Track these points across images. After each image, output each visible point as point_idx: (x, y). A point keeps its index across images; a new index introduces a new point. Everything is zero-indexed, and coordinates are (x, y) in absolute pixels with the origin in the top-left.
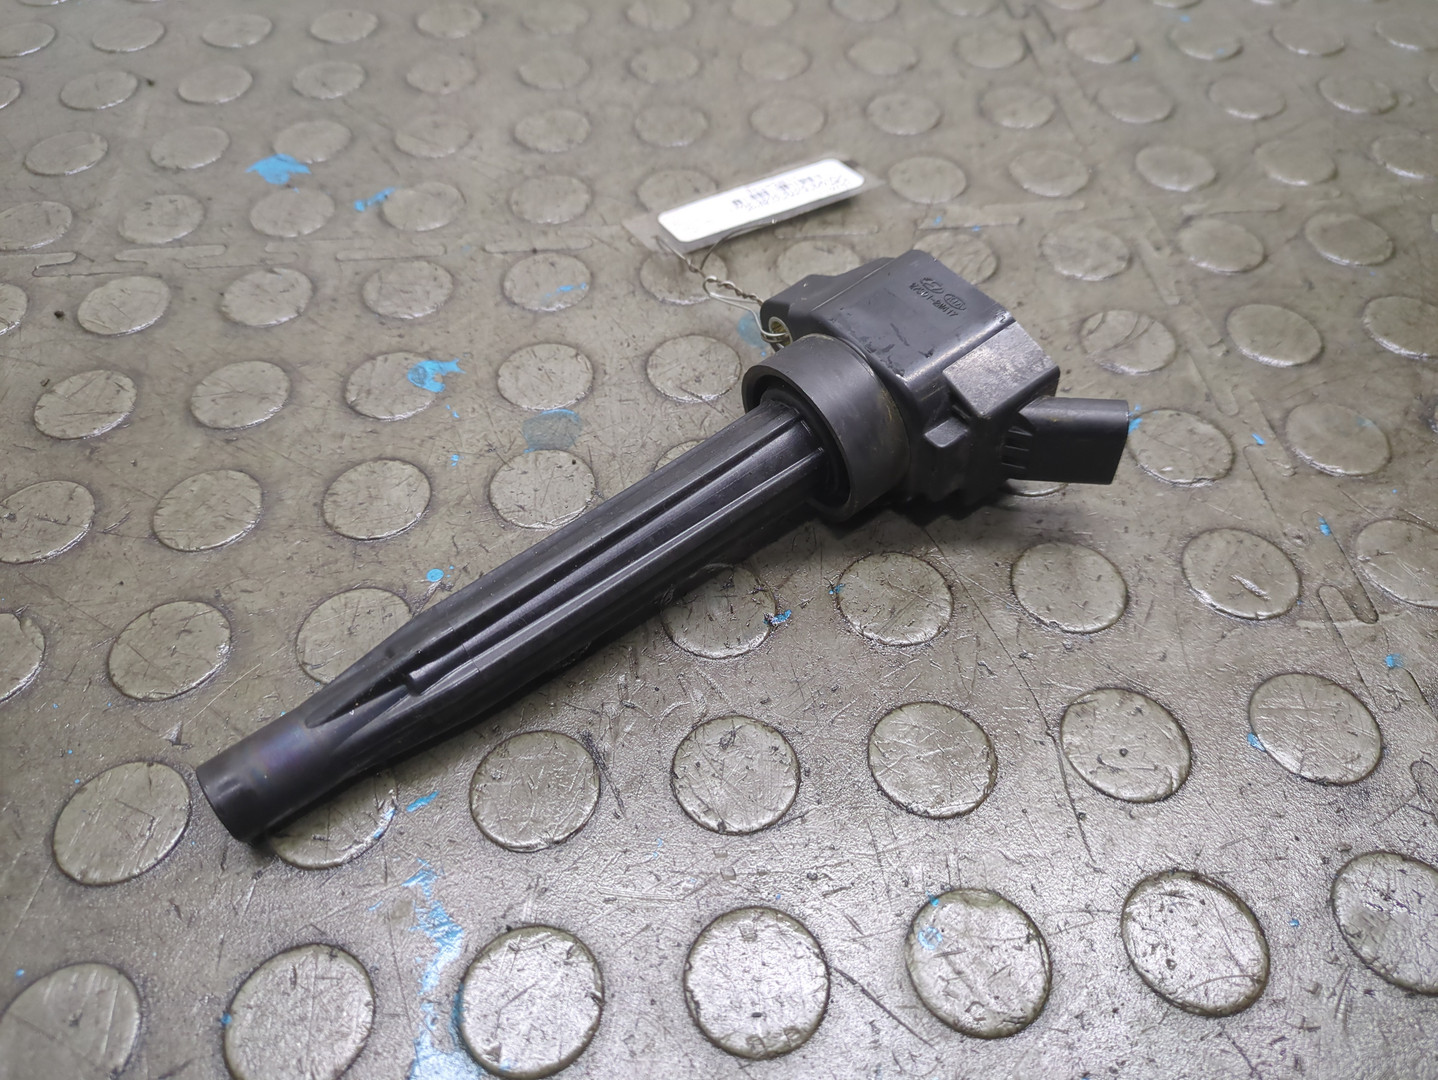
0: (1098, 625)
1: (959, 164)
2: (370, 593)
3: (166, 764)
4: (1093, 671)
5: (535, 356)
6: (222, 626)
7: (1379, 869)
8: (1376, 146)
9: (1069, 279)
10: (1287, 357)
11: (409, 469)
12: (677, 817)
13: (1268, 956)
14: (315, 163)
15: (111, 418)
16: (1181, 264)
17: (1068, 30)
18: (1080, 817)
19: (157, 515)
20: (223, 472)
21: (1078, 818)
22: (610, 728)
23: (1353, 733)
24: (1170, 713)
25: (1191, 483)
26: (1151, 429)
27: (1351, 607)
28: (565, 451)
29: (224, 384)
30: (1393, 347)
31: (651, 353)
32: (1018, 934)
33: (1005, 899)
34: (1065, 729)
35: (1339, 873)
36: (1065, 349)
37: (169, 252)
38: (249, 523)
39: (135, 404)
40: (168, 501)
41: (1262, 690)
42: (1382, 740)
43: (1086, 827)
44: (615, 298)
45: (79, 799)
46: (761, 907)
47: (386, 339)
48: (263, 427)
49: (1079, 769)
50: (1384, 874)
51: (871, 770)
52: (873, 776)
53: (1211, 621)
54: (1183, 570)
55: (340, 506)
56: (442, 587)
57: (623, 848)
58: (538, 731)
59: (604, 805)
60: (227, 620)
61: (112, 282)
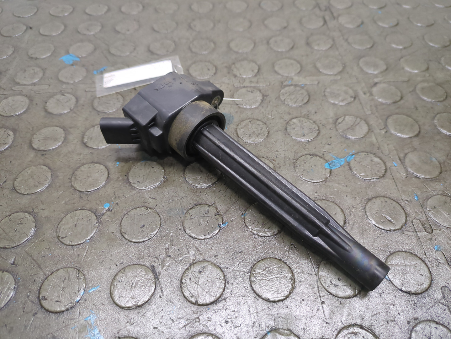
1: (298, 62)
2: (83, 211)
3: (8, 272)
6: (33, 222)
7: (427, 327)
8: (443, 59)
9: (334, 104)
10: (407, 134)
12: (182, 298)
14: (82, 57)
15: (4, 146)
16: (373, 100)
17: (339, 15)
19: (16, 181)
20: (39, 166)
21: (322, 303)
22: (161, 264)
23: (421, 275)
25: (370, 180)
26: (358, 159)
27: (424, 227)
28: (155, 162)
29: (43, 135)
30: (444, 132)
33: (294, 333)
35: (413, 328)
36: (330, 129)
37: (30, 87)
38: (46, 185)
39: (13, 141)
40: (20, 176)
41: (390, 257)
43: (325, 306)
46: (208, 333)
47: (99, 120)
48: (54, 150)
49: (323, 285)
50: (429, 328)
51: (250, 283)
52: (251, 285)
53: (374, 231)
54: (365, 211)
55: (77, 179)
56: (109, 210)
57: (162, 309)
58: (136, 264)
59: (156, 293)
60: (35, 220)
61: (10, 97)
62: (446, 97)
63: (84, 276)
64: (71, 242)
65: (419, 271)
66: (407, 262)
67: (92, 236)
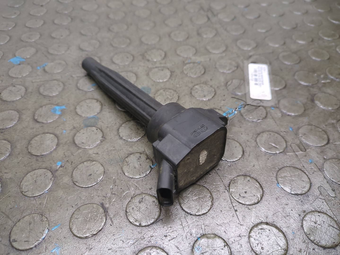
0: (237, 159)
1: (194, 47)
2: (41, 170)
4: (236, 171)
5: (86, 103)
7: (313, 216)
8: (294, 36)
9: (223, 73)
10: (277, 88)
11: (52, 135)
12: (128, 223)
13: (287, 243)
14: (27, 58)
17: (218, 14)
18: (236, 211)
22: (109, 201)
23: (303, 181)
24: (257, 180)
25: (257, 121)
27: (299, 148)
28: (95, 127)
30: (302, 83)
32: (222, 245)
33: (218, 236)
34: (230, 187)
35: (303, 218)
36: (223, 90)
38: (7, 154)
41: (279, 172)
42: (310, 182)
43: (238, 213)
46: (152, 246)
47: (46, 101)
48: (11, 128)
49: (234, 198)
50: (314, 217)
51: (180, 205)
53: (265, 155)
54: (257, 143)
55: (33, 147)
56: (61, 166)
57: (113, 234)
58: (88, 204)
59: (107, 222)
60: (1, 181)
63: (46, 218)
64: (33, 194)
65: (301, 178)
67: (50, 188)
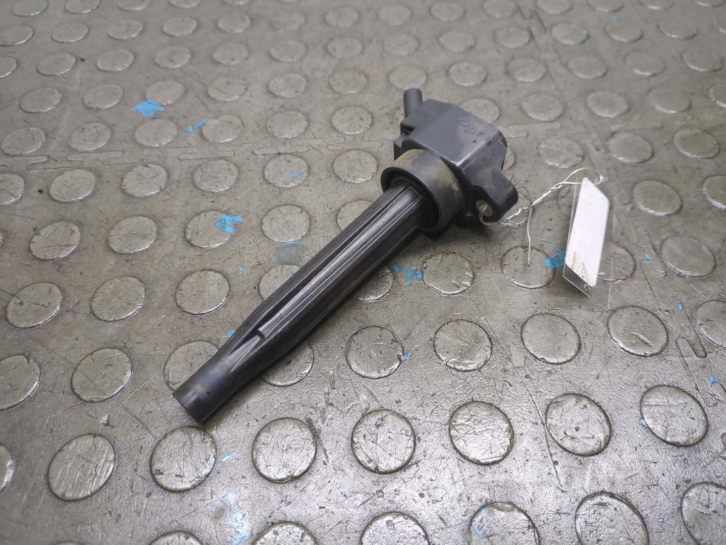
0: (565, 360)
1: (496, 104)
2: (200, 343)
3: (102, 436)
4: (563, 385)
5: (281, 212)
6: (128, 362)
7: (704, 491)
8: (711, 90)
9: (552, 167)
10: (663, 211)
11: (218, 276)
12: (355, 464)
13: (648, 537)
14: (168, 105)
15: (69, 248)
16: (610, 158)
17: (553, 25)
19: (93, 301)
20: (125, 278)
21: (554, 463)
22: (321, 416)
23: (693, 418)
24: (600, 408)
25: (613, 282)
27: (693, 349)
28: (296, 265)
29: (125, 230)
30: (719, 205)
31: (339, 210)
32: (524, 526)
33: (517, 508)
34: (548, 416)
35: (684, 494)
36: (550, 206)
37: (95, 156)
38: (139, 306)
39: (81, 241)
40: (99, 294)
41: (647, 395)
43: (558, 468)
44: (320, 180)
45: (60, 455)
46: (397, 512)
47: (205, 204)
48: (145, 252)
49: (554, 438)
50: (707, 494)
51: (451, 439)
52: (452, 441)
53: (622, 358)
54: (609, 329)
55: (184, 296)
57: (328, 480)
58: (285, 418)
59: (318, 458)
60: (130, 358)
61: (66, 173)
62: (719, 152)
63: (212, 438)
65: (689, 413)
66: (671, 401)
